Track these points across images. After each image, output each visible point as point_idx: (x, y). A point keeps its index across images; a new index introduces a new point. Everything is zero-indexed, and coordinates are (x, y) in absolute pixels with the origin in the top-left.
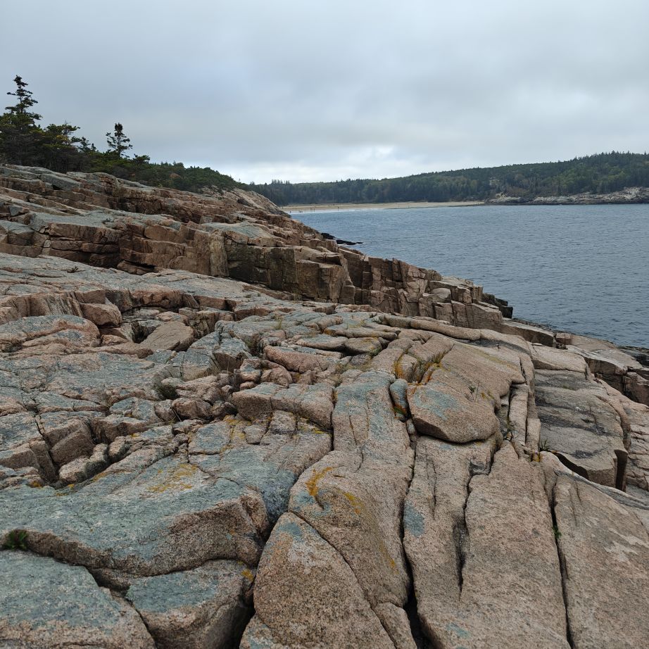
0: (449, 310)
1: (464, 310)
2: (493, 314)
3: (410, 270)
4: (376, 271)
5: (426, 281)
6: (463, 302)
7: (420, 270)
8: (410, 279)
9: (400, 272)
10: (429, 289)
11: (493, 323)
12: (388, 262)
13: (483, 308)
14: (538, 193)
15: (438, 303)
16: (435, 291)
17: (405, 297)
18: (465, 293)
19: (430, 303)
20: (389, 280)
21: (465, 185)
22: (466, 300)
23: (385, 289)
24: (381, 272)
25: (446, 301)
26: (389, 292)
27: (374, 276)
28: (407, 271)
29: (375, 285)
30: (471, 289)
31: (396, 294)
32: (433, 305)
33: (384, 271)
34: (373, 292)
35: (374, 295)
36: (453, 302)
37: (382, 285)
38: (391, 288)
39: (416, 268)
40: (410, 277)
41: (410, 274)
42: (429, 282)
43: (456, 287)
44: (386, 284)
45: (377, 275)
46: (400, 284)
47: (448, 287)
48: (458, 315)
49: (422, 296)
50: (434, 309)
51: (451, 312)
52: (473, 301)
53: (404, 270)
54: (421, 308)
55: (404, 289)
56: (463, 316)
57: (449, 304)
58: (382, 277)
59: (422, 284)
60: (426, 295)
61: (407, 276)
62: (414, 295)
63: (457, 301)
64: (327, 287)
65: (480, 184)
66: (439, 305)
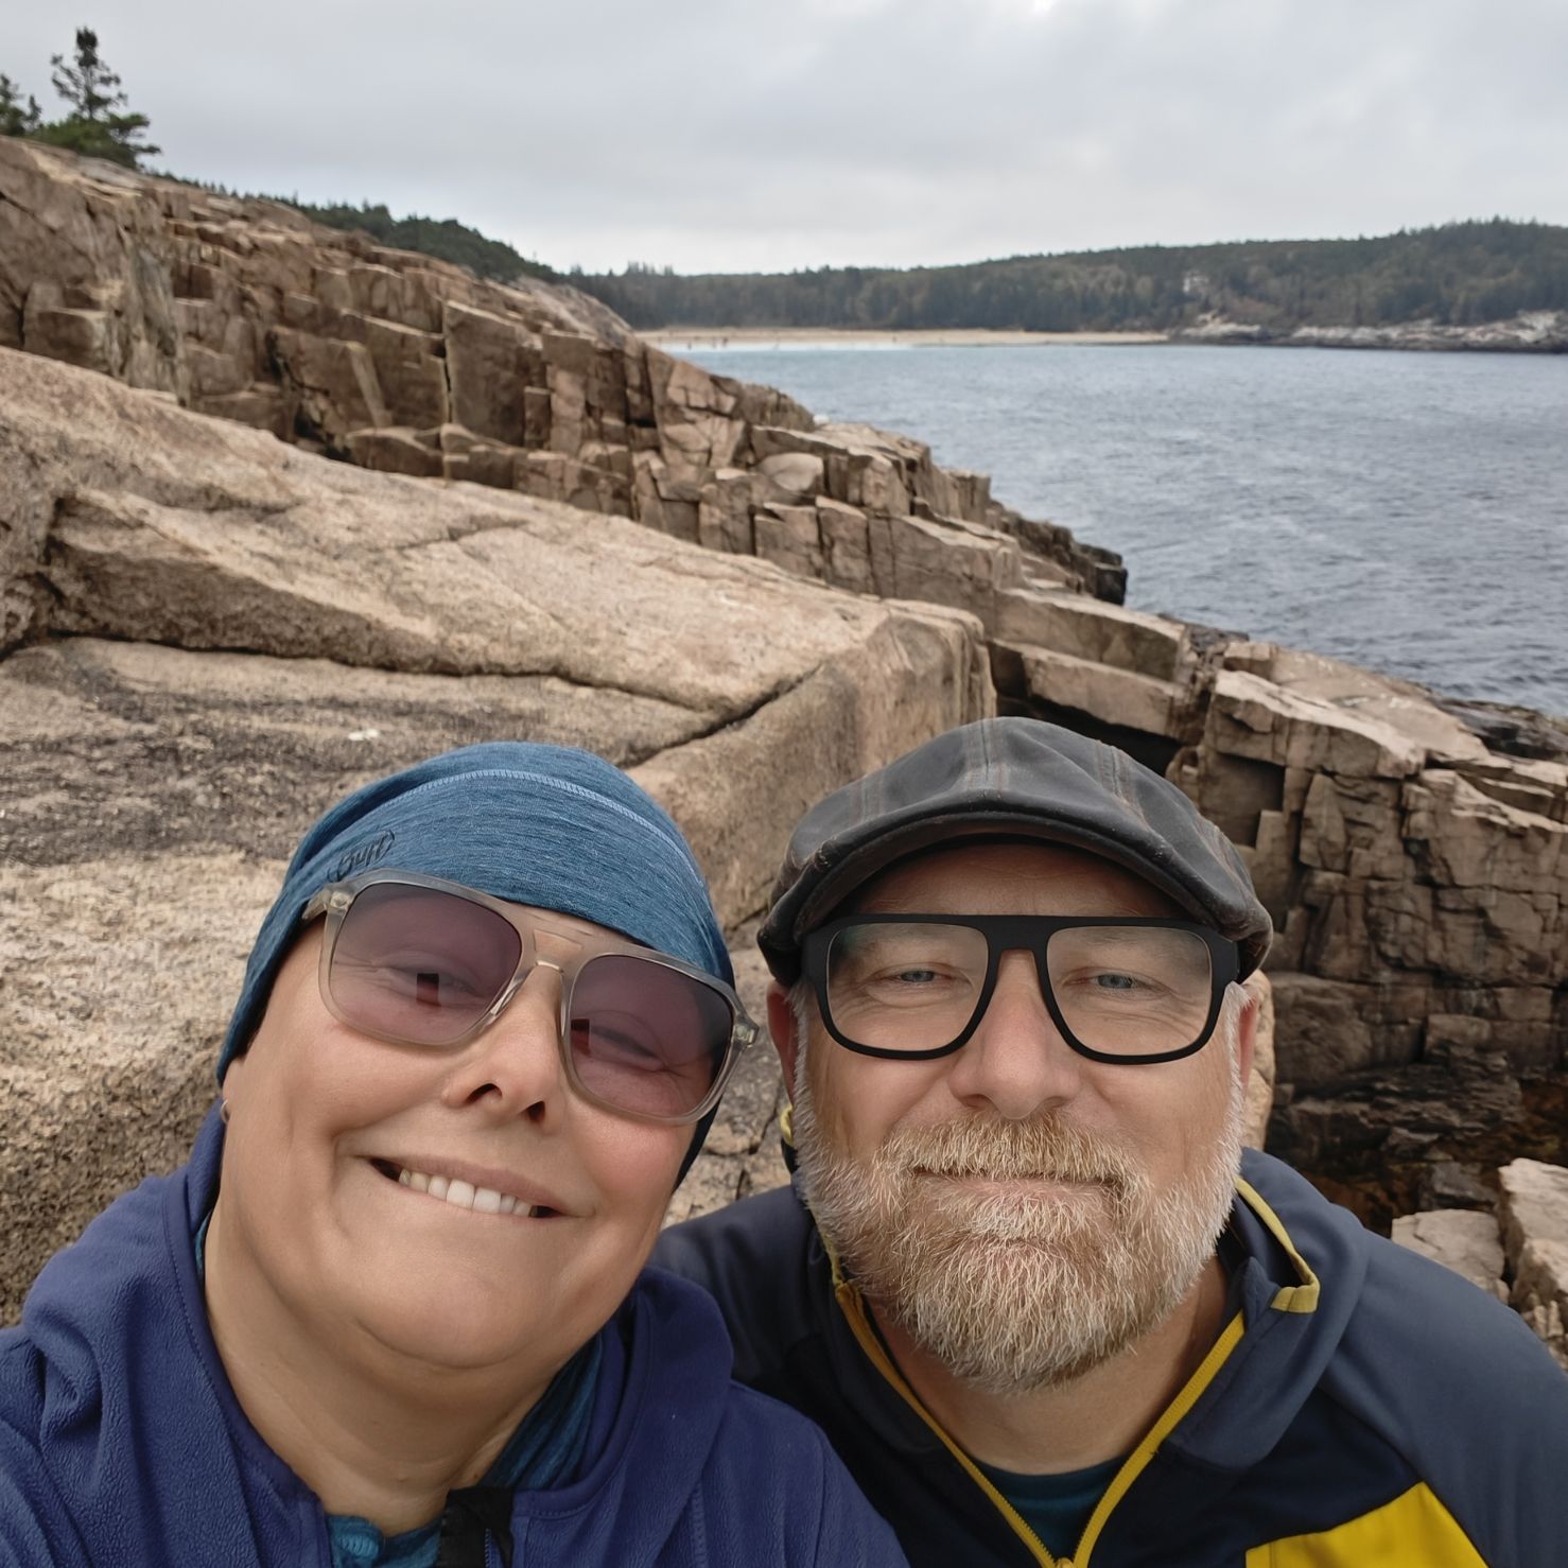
0: (806, 531)
1: (861, 536)
3: (675, 380)
4: (564, 383)
5: (739, 426)
7: (715, 380)
8: (676, 412)
9: (646, 389)
10: (747, 453)
11: (967, 588)
14: (1305, 317)
15: (768, 505)
16: (773, 463)
17: (654, 481)
18: (868, 472)
19: (740, 505)
20: (612, 422)
21: (1121, 289)
22: (869, 498)
23: (594, 449)
24: (585, 386)
25: (805, 499)
26: (605, 462)
27: (558, 405)
28: (665, 385)
29: (559, 434)
31: (627, 468)
32: (752, 512)
33: (596, 385)
36: (825, 503)
37: (587, 437)
38: (613, 449)
39: (701, 373)
40: (675, 407)
41: (676, 395)
42: (748, 431)
43: (843, 451)
44: (603, 436)
45: (570, 401)
46: (645, 432)
47: (817, 449)
48: (837, 550)
49: (714, 478)
50: (753, 526)
51: (813, 537)
52: (914, 509)
53: (656, 380)
54: (705, 520)
55: (657, 450)
56: (853, 556)
57: (810, 509)
58: (588, 409)
59: (723, 435)
60: (727, 474)
61: (668, 404)
62: (689, 474)
63: (844, 499)
65: (1158, 288)
66: (771, 513)
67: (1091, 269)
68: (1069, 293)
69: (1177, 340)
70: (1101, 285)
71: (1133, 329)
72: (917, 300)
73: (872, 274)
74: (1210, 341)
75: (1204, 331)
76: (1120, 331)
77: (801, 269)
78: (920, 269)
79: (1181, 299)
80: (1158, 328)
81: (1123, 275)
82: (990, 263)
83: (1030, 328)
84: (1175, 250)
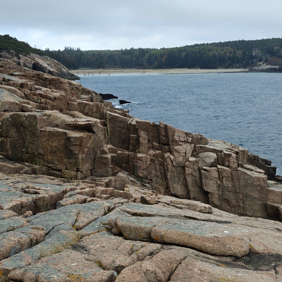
0: (216, 175)
1: (230, 175)
2: (259, 179)
3: (176, 134)
4: (143, 134)
5: (193, 145)
6: (229, 166)
7: (186, 134)
8: (177, 143)
9: (167, 135)
10: (195, 153)
11: (259, 188)
12: (155, 126)
13: (249, 172)
15: (204, 168)
16: (201, 155)
17: (172, 161)
18: (231, 158)
19: (196, 167)
20: (156, 144)
22: (231, 165)
23: (152, 152)
24: (148, 135)
25: (212, 165)
26: (155, 156)
27: (141, 140)
28: (173, 135)
29: (142, 148)
30: (237, 153)
31: (163, 157)
32: (199, 170)
33: (151, 134)
34: (140, 155)
35: (140, 159)
36: (219, 166)
37: (149, 148)
38: (157, 152)
39: (183, 132)
40: (176, 141)
41: (176, 138)
42: (195, 146)
43: (221, 151)
44: (153, 148)
45: (144, 139)
46: (166, 147)
47: (214, 151)
48: (224, 179)
49: (188, 160)
50: (200, 173)
51: (217, 176)
52: (239, 165)
53: (170, 134)
54: (187, 172)
55: (171, 152)
56: (228, 181)
57: (215, 168)
58: (149, 140)
59: (188, 148)
60: (192, 159)
61: (174, 140)
62: (181, 159)
63: (223, 165)
64: (76, 158)
65: (244, 54)
66: (205, 170)
67: (221, 48)
68: (214, 56)
69: (251, 71)
70: (225, 53)
71: (237, 68)
72: (164, 59)
73: (148, 50)
74: (262, 71)
75: (260, 68)
76: (232, 68)
77: (124, 49)
78: (164, 49)
79: (252, 57)
80: (245, 67)
81: (232, 50)
82: (187, 46)
83: (202, 68)
84: (249, 41)
